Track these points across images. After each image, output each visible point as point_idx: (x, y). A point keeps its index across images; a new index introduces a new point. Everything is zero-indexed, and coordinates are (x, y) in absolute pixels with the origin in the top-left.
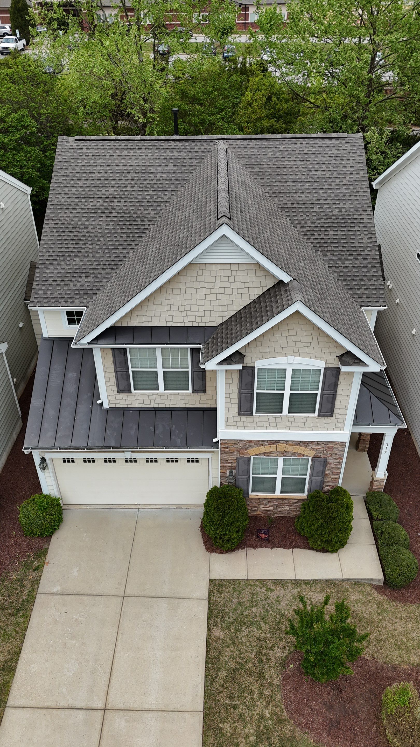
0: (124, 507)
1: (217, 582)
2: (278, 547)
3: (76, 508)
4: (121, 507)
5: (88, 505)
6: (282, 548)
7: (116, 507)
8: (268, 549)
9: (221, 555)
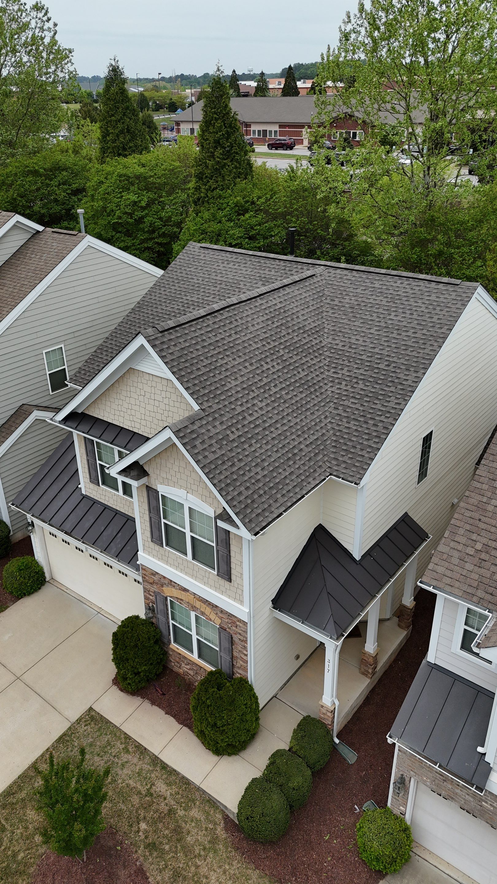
0: (90, 605)
1: (93, 713)
2: (172, 716)
3: (58, 586)
4: (88, 604)
5: (67, 588)
6: (176, 719)
7: (84, 602)
8: (163, 713)
9: (120, 691)
